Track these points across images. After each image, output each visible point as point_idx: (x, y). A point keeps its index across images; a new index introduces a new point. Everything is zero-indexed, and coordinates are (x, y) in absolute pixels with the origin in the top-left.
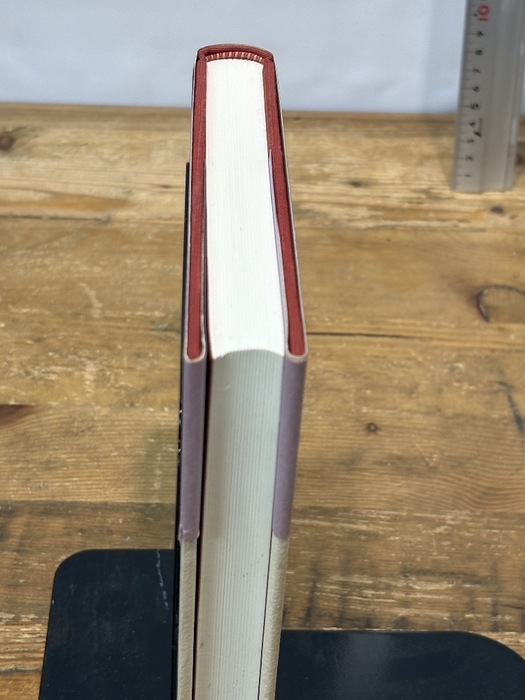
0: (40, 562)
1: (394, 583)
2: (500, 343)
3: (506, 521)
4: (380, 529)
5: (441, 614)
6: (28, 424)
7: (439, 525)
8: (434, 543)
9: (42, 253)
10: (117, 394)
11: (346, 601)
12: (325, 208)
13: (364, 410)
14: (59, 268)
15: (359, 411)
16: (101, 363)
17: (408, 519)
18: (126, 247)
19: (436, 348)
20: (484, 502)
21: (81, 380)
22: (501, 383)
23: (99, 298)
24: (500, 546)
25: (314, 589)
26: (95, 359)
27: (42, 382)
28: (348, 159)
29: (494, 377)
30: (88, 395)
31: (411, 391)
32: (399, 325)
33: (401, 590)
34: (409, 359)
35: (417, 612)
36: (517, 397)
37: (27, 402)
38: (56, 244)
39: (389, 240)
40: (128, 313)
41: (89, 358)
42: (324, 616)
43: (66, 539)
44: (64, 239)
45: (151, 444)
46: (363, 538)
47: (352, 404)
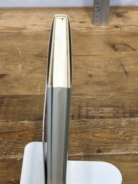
0: (12, 108)
1: (99, 109)
2: (120, 56)
3: (125, 94)
4: (95, 98)
5: (111, 115)
6: (6, 78)
7: (109, 96)
8: (108, 100)
9: (5, 40)
10: (27, 71)
11: (88, 113)
12: (75, 28)
13: (88, 72)
14: (10, 44)
15: (87, 72)
16: (22, 64)
17: (101, 95)
18: (26, 38)
19: (104, 58)
20: (119, 90)
21: (18, 68)
22: (121, 65)
23: (21, 50)
24: (124, 100)
25: (80, 111)
26: (21, 63)
27: (8, 69)
28: (79, 17)
29: (119, 63)
30: (20, 72)
31: (99, 67)
32: (95, 53)
33: (101, 110)
34: (98, 60)
35: (105, 115)
36: (125, 68)
37: (5, 73)
38: (9, 38)
39: (91, 35)
40: (28, 53)
41: (19, 63)
42: (83, 116)
43: (18, 103)
44: (11, 37)
45: (37, 81)
46: (91, 99)
47: (85, 71)
